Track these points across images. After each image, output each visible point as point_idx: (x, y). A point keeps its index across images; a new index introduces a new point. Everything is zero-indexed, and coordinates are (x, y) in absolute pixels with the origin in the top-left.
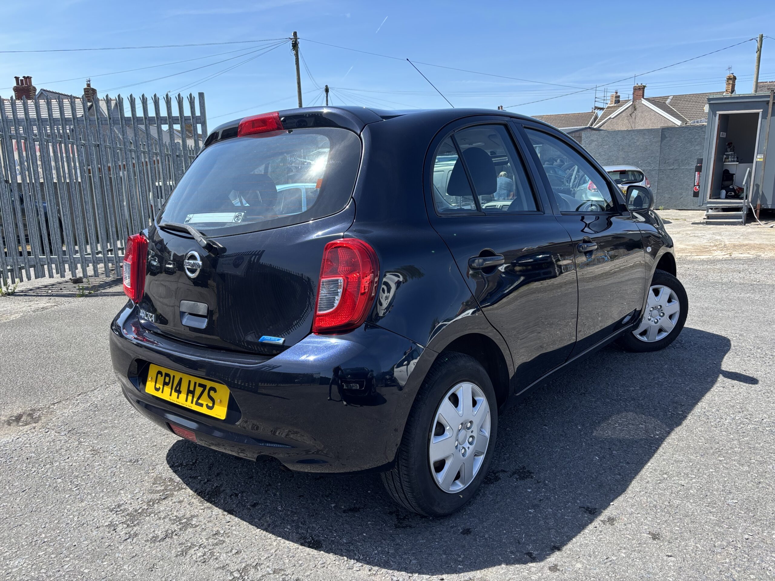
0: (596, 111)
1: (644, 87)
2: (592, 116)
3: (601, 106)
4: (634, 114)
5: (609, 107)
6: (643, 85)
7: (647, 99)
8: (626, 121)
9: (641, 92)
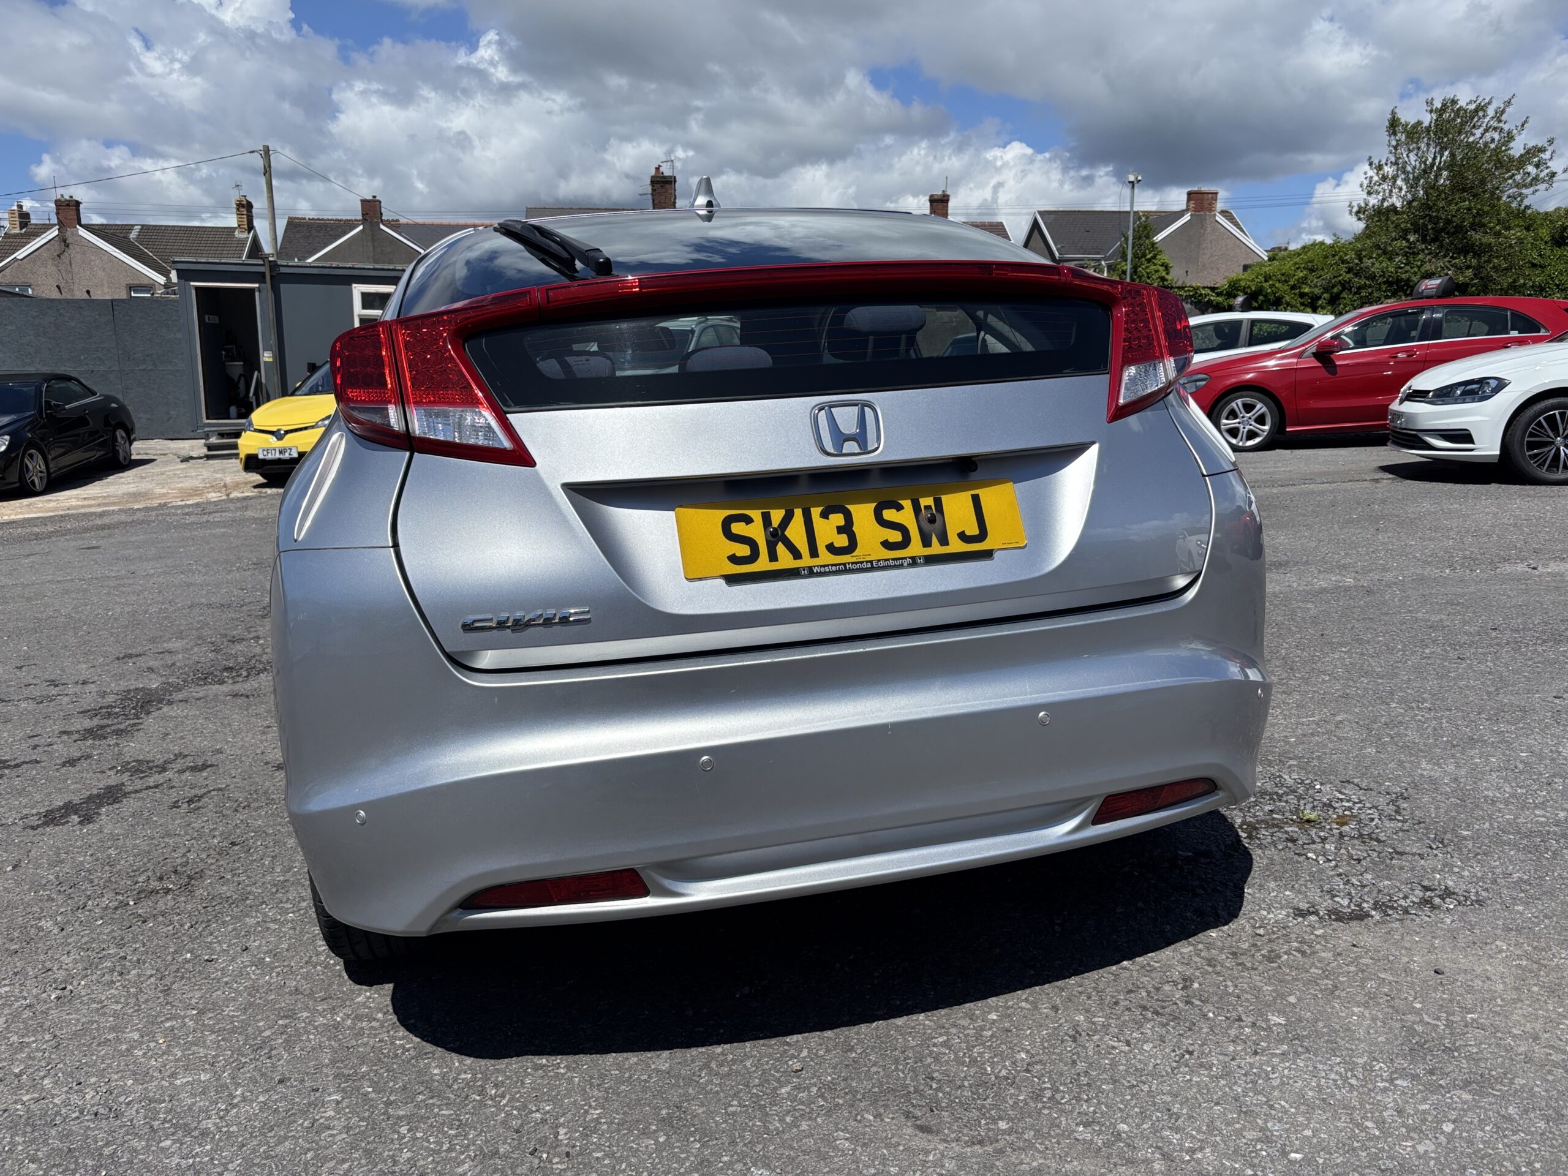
1: (79, 203)
4: (66, 254)
6: (74, 199)
7: (88, 228)
8: (51, 269)
9: (74, 213)
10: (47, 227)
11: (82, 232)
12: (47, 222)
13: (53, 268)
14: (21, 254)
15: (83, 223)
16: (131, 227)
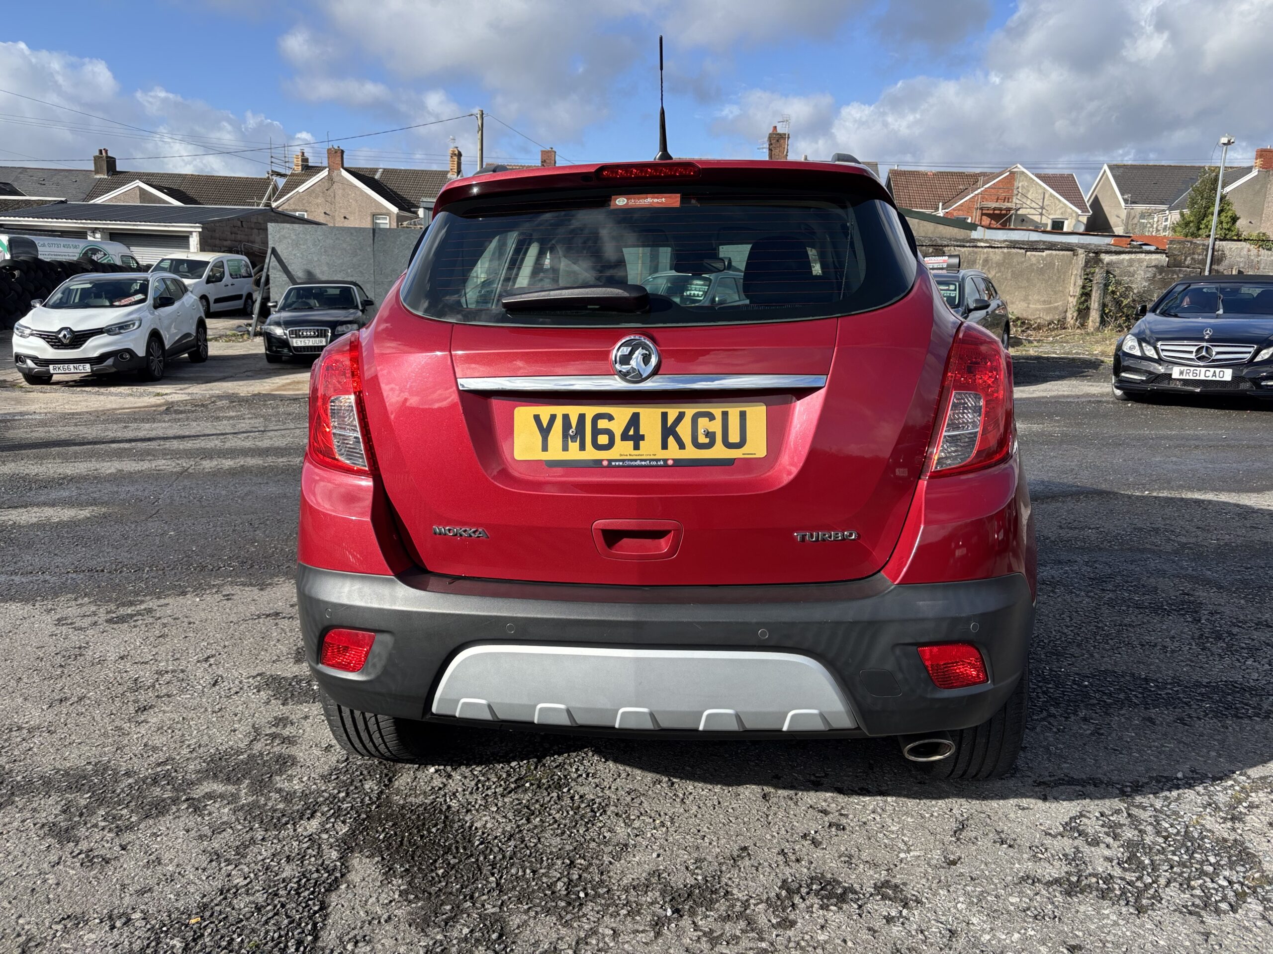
0: (274, 178)
1: (342, 152)
2: (269, 184)
3: (283, 171)
4: (332, 190)
5: (292, 175)
6: (341, 148)
7: (347, 170)
8: (320, 200)
9: (339, 159)
10: (319, 170)
11: (345, 174)
12: (320, 165)
13: (323, 199)
14: (302, 188)
15: (345, 166)
16: (375, 170)
